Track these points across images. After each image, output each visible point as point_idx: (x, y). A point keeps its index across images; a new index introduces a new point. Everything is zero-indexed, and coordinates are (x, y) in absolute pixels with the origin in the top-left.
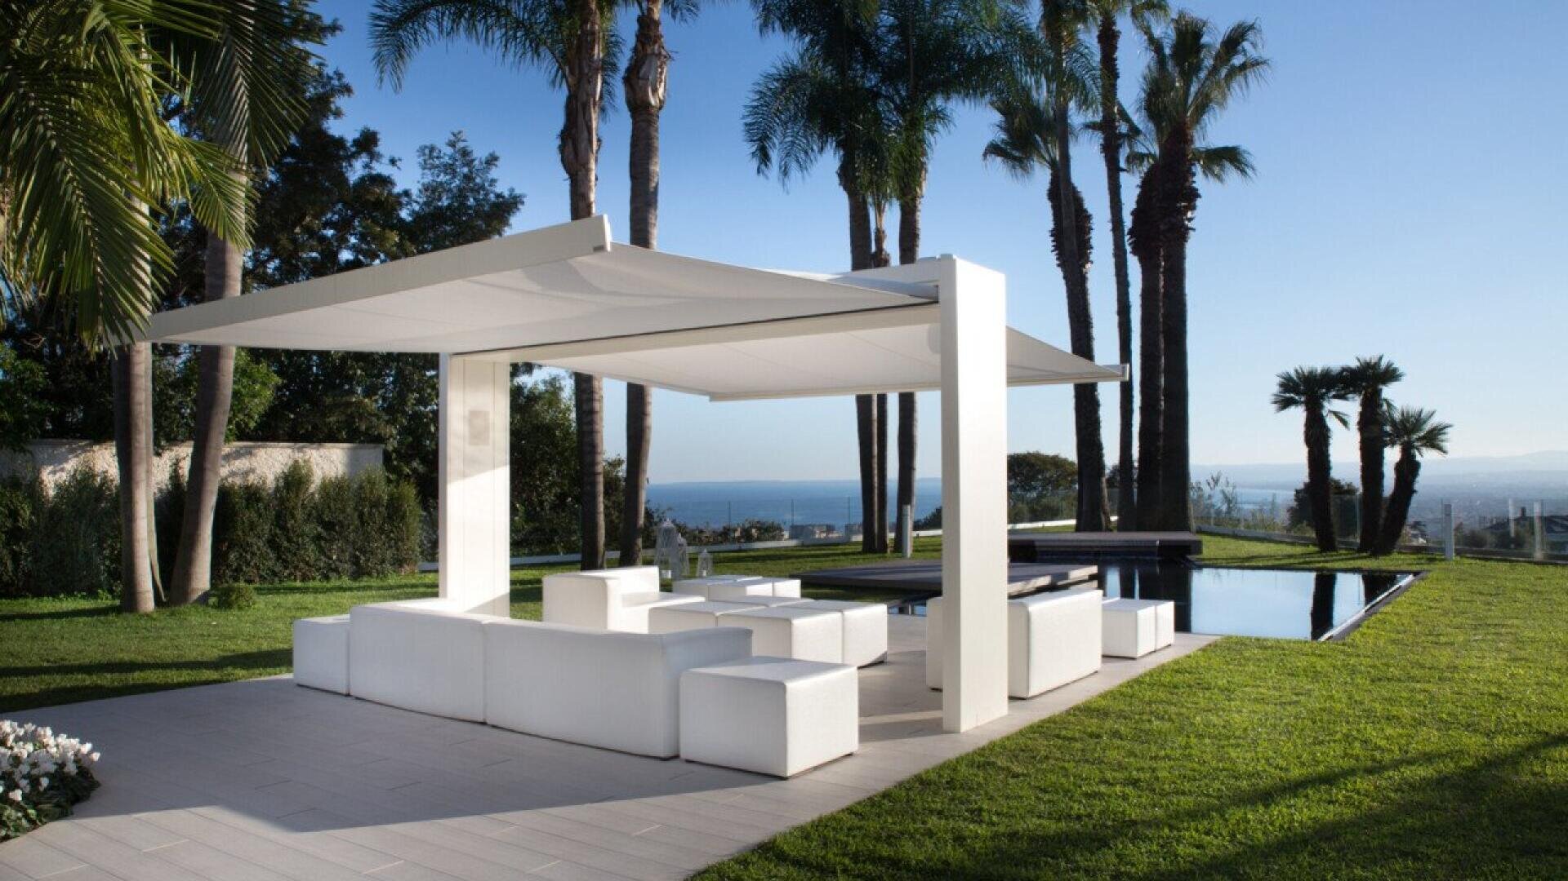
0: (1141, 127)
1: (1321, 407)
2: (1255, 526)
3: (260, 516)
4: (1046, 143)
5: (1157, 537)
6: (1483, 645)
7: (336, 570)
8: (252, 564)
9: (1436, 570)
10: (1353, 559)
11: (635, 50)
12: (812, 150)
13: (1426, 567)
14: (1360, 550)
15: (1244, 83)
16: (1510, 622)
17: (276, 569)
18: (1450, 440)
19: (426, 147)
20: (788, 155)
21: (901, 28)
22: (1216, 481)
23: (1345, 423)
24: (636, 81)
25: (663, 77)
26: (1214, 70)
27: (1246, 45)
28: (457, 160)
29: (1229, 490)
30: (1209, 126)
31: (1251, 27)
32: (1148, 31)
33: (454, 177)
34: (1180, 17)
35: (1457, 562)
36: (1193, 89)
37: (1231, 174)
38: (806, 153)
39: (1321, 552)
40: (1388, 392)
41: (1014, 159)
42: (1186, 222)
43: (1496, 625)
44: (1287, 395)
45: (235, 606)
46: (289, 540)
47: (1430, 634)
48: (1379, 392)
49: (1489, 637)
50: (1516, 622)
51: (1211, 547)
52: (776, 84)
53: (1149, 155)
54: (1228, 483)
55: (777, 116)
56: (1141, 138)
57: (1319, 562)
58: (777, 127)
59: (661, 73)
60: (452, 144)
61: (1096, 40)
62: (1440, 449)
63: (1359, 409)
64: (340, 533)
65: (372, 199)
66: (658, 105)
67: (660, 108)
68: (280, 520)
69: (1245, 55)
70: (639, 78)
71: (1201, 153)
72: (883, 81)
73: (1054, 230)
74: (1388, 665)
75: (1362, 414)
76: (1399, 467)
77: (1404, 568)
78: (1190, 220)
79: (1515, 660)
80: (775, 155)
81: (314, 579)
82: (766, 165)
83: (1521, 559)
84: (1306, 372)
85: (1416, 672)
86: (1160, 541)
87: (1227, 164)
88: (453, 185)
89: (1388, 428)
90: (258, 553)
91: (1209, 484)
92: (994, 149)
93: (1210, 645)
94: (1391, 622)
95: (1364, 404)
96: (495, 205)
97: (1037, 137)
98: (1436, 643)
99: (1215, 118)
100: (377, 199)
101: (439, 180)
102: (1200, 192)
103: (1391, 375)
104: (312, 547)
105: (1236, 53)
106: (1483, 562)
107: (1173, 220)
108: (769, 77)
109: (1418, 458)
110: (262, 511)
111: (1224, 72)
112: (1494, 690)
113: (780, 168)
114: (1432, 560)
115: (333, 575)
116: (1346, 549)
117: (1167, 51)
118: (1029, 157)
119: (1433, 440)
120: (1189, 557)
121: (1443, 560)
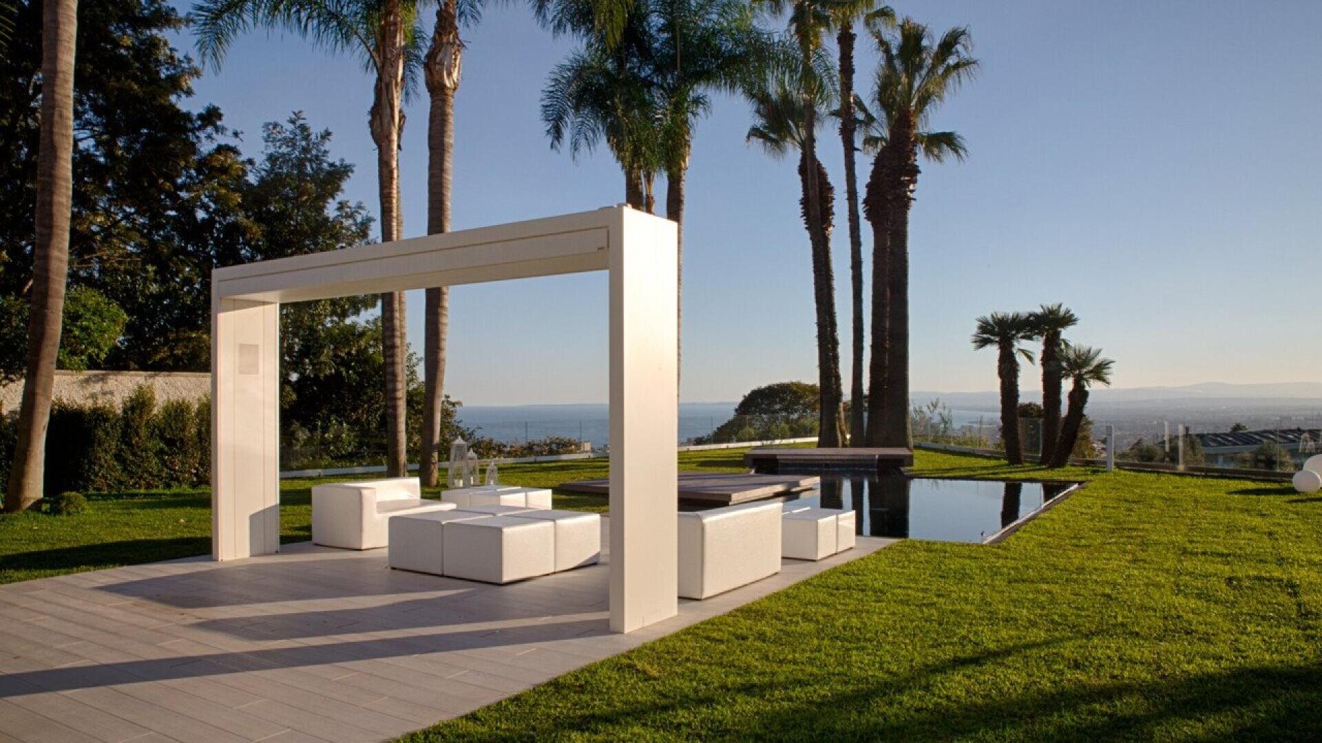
0: (875, 115)
1: (1012, 345)
2: (965, 443)
3: (107, 434)
4: (797, 127)
5: (876, 452)
6: (1114, 548)
7: (177, 479)
8: (100, 474)
9: (1096, 481)
10: (1034, 470)
11: (434, 39)
12: (598, 129)
13: (1089, 478)
14: (1041, 463)
15: (957, 79)
16: (1141, 527)
17: (122, 479)
18: (1113, 374)
19: (270, 124)
20: (579, 133)
21: (669, 27)
22: (935, 406)
23: (1030, 358)
24: (434, 66)
25: (457, 62)
26: (932, 69)
27: (959, 47)
28: (296, 135)
29: (946, 413)
30: (930, 115)
31: (963, 33)
32: (878, 35)
33: (294, 149)
34: (904, 23)
35: (1115, 474)
36: (916, 84)
37: (948, 155)
38: (594, 132)
39: (1008, 465)
40: (1066, 333)
41: (772, 140)
42: (909, 193)
43: (1130, 529)
44: (985, 336)
45: (65, 513)
46: (134, 454)
47: (1075, 538)
48: (1058, 334)
49: (1122, 540)
50: (1147, 526)
51: (921, 460)
52: (569, 73)
53: (882, 139)
54: (944, 407)
55: (569, 100)
56: (875, 124)
57: (1005, 473)
58: (569, 110)
59: (455, 59)
60: (293, 122)
61: (836, 41)
62: (1104, 380)
63: (1042, 348)
64: (180, 449)
65: (218, 166)
66: (453, 86)
67: (455, 89)
68: (126, 438)
69: (958, 56)
70: (435, 63)
71: (923, 137)
72: (654, 71)
73: (803, 199)
74: (1027, 567)
75: (1044, 352)
76: (1072, 395)
77: (1072, 478)
78: (912, 191)
79: (1135, 561)
80: (567, 133)
81: (157, 487)
82: (559, 142)
83: (1168, 471)
84: (999, 316)
85: (1048, 574)
86: (880, 456)
87: (945, 147)
88: (294, 156)
89: (1064, 364)
90: (106, 465)
91: (929, 408)
92: (755, 132)
93: (885, 548)
94: (1045, 527)
95: (1047, 343)
96: (329, 173)
97: (790, 122)
98: (1077, 546)
99: (936, 108)
100: (222, 165)
101: (280, 151)
102: (920, 168)
103: (1068, 320)
104: (155, 461)
105: (951, 53)
106: (1136, 474)
107: (897, 191)
108: (562, 67)
109: (1087, 388)
110: (109, 429)
111: (940, 71)
112: (1108, 591)
113: (572, 143)
114: (1094, 472)
115: (173, 483)
116: (1031, 462)
117: (894, 52)
118: (783, 139)
119: (1099, 372)
120: (902, 469)
121: (1104, 472)
